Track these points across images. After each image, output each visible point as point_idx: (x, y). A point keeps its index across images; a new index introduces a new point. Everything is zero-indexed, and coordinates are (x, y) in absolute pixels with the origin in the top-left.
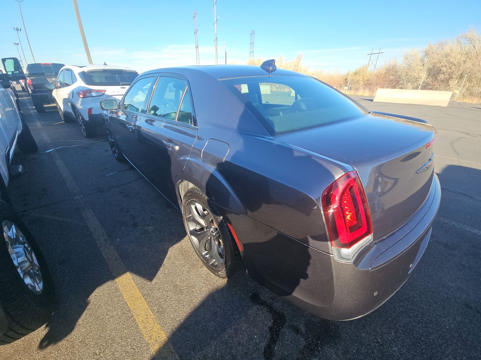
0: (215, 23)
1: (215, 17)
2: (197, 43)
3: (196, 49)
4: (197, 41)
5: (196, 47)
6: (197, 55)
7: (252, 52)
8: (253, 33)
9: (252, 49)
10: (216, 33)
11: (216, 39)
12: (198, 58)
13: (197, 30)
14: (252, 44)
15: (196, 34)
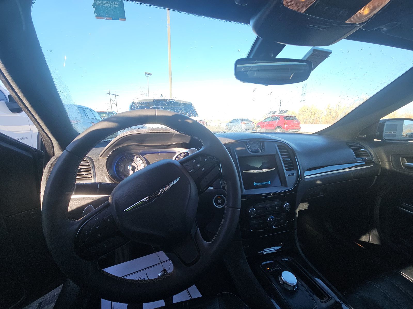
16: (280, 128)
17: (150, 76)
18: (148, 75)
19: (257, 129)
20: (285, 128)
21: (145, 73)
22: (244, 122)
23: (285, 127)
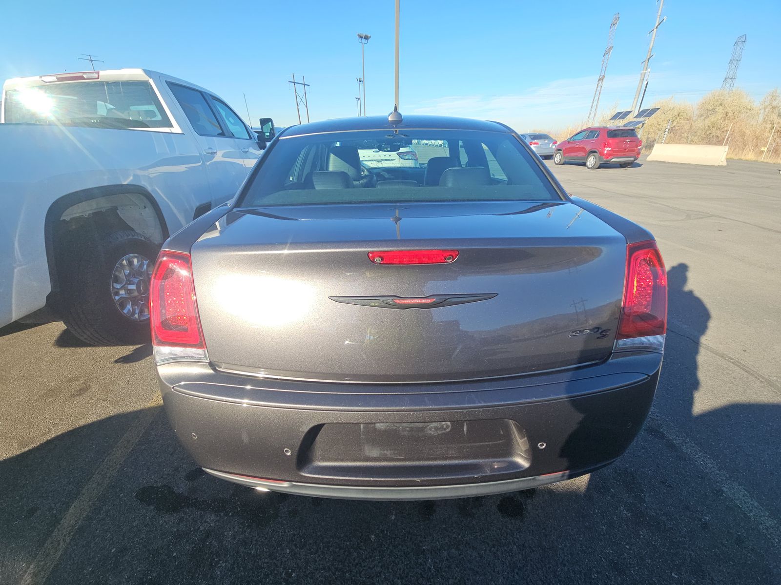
0: (655, 30)
1: (658, 18)
2: (603, 72)
3: (597, 83)
4: (604, 68)
5: (600, 80)
6: (598, 93)
7: (730, 78)
8: (742, 40)
9: (732, 72)
10: (651, 47)
11: (649, 59)
12: (596, 98)
13: (611, 48)
14: (735, 61)
15: (606, 56)
16: (595, 154)
17: (366, 40)
18: (363, 40)
19: (557, 156)
20: (604, 155)
21: (358, 35)
22: (536, 141)
23: (606, 152)
